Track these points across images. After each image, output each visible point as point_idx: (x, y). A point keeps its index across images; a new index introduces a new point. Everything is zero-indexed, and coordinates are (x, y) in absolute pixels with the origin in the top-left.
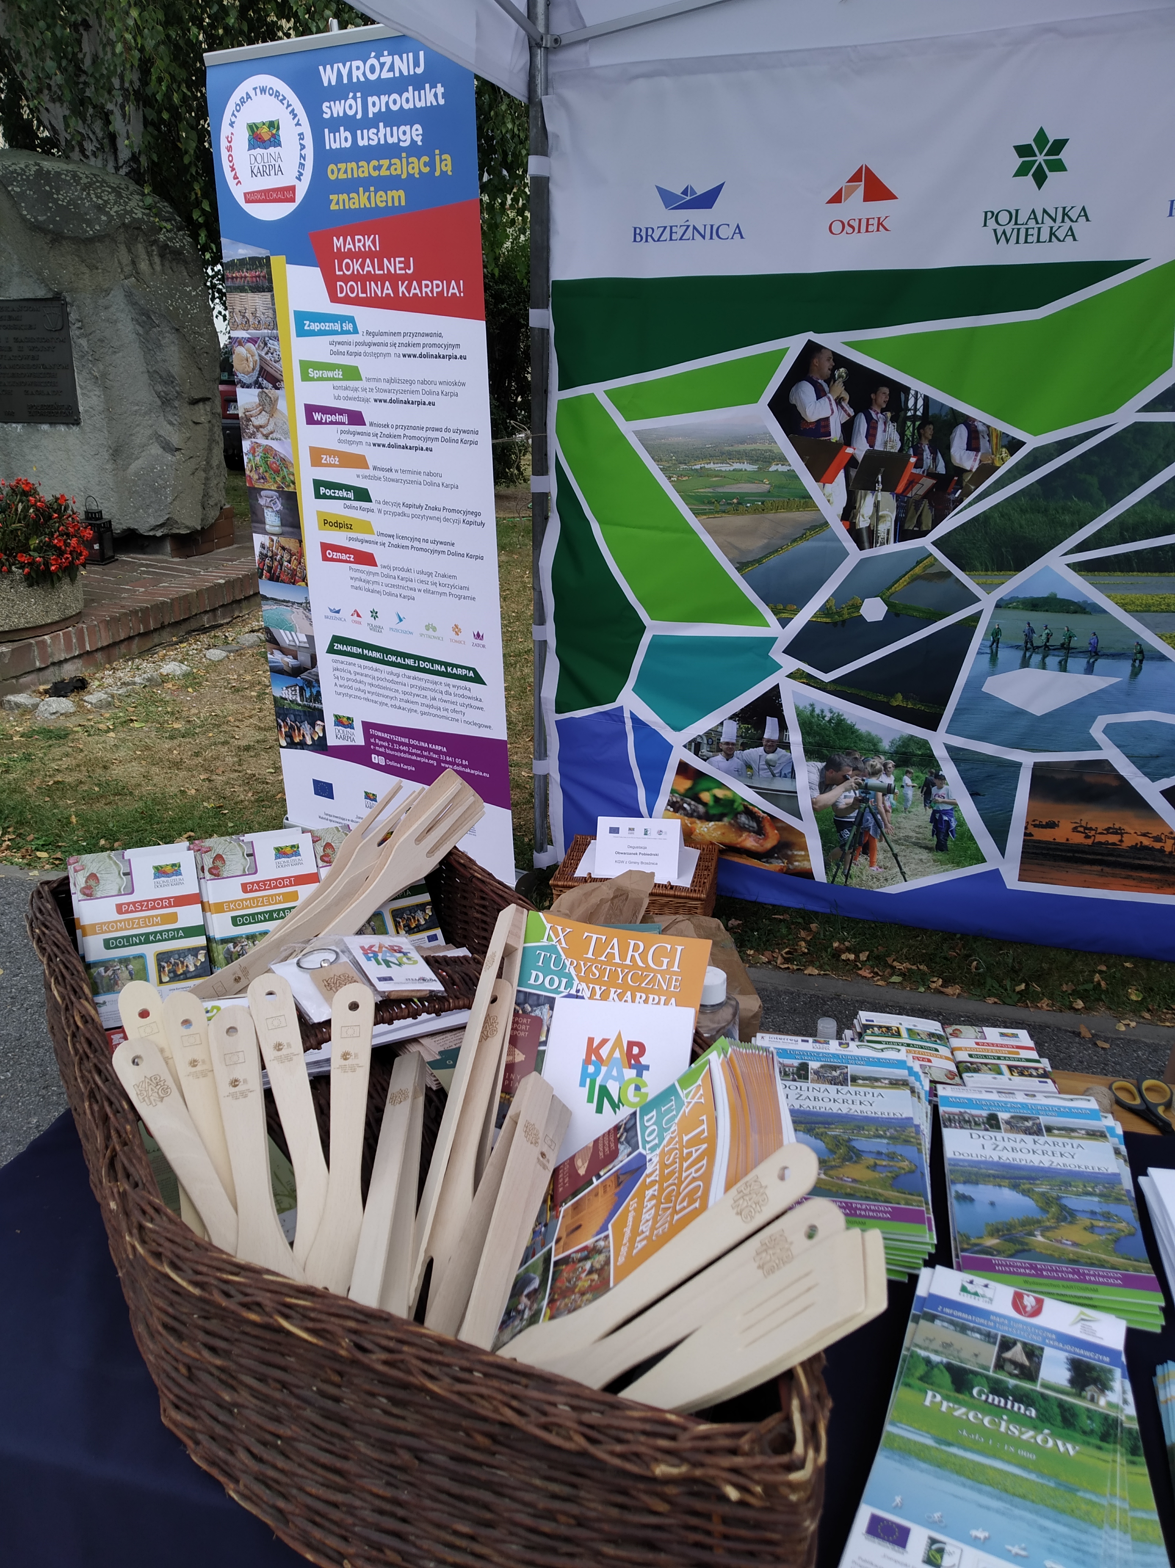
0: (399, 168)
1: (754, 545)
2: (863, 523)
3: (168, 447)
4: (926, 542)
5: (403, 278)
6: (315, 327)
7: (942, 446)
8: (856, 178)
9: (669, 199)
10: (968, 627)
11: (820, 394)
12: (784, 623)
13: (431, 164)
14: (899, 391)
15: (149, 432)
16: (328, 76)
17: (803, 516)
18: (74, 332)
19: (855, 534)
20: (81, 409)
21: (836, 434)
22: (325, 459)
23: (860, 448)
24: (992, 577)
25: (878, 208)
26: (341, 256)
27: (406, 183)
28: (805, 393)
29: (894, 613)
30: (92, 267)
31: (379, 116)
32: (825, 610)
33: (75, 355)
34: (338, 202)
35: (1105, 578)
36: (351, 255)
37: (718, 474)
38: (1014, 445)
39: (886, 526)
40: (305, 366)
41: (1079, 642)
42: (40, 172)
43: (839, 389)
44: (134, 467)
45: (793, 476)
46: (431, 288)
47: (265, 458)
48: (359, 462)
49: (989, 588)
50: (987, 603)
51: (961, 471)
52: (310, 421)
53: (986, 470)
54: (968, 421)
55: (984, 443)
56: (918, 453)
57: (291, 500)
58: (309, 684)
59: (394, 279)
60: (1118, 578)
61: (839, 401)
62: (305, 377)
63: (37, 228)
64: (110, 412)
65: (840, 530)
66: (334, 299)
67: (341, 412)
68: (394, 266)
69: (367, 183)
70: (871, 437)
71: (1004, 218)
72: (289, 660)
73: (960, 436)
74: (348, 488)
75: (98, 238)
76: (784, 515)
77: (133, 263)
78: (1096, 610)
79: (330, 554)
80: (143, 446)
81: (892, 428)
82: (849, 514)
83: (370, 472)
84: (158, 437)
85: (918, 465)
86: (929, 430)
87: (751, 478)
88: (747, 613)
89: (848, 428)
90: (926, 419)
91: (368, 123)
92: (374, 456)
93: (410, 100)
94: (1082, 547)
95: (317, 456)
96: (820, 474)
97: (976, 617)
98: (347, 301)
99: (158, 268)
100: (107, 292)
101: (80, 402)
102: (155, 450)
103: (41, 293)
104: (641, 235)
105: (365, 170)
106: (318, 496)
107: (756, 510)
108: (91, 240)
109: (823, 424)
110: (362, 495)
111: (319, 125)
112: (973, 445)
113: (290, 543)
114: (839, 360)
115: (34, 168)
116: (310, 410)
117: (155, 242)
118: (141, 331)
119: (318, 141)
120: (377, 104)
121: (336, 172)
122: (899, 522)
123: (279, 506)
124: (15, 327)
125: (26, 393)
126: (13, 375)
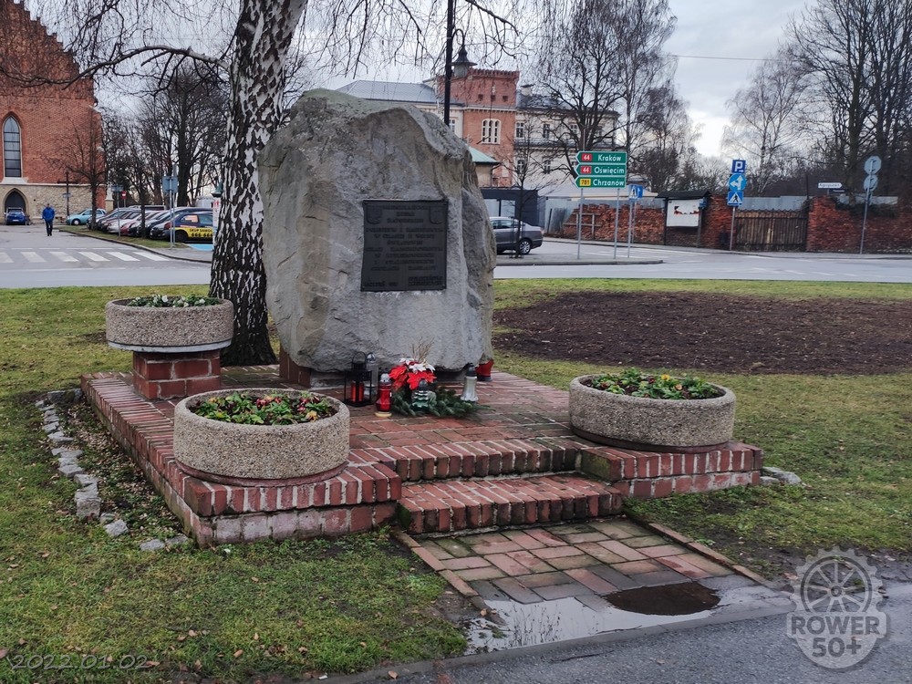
3: (475, 304)
15: (467, 293)
18: (451, 224)
20: (448, 279)
33: (448, 240)
75: (462, 160)
77: (465, 176)
84: (470, 296)
101: (448, 274)
102: (467, 305)
108: (459, 161)
124: (408, 221)
125: (410, 268)
126: (403, 256)
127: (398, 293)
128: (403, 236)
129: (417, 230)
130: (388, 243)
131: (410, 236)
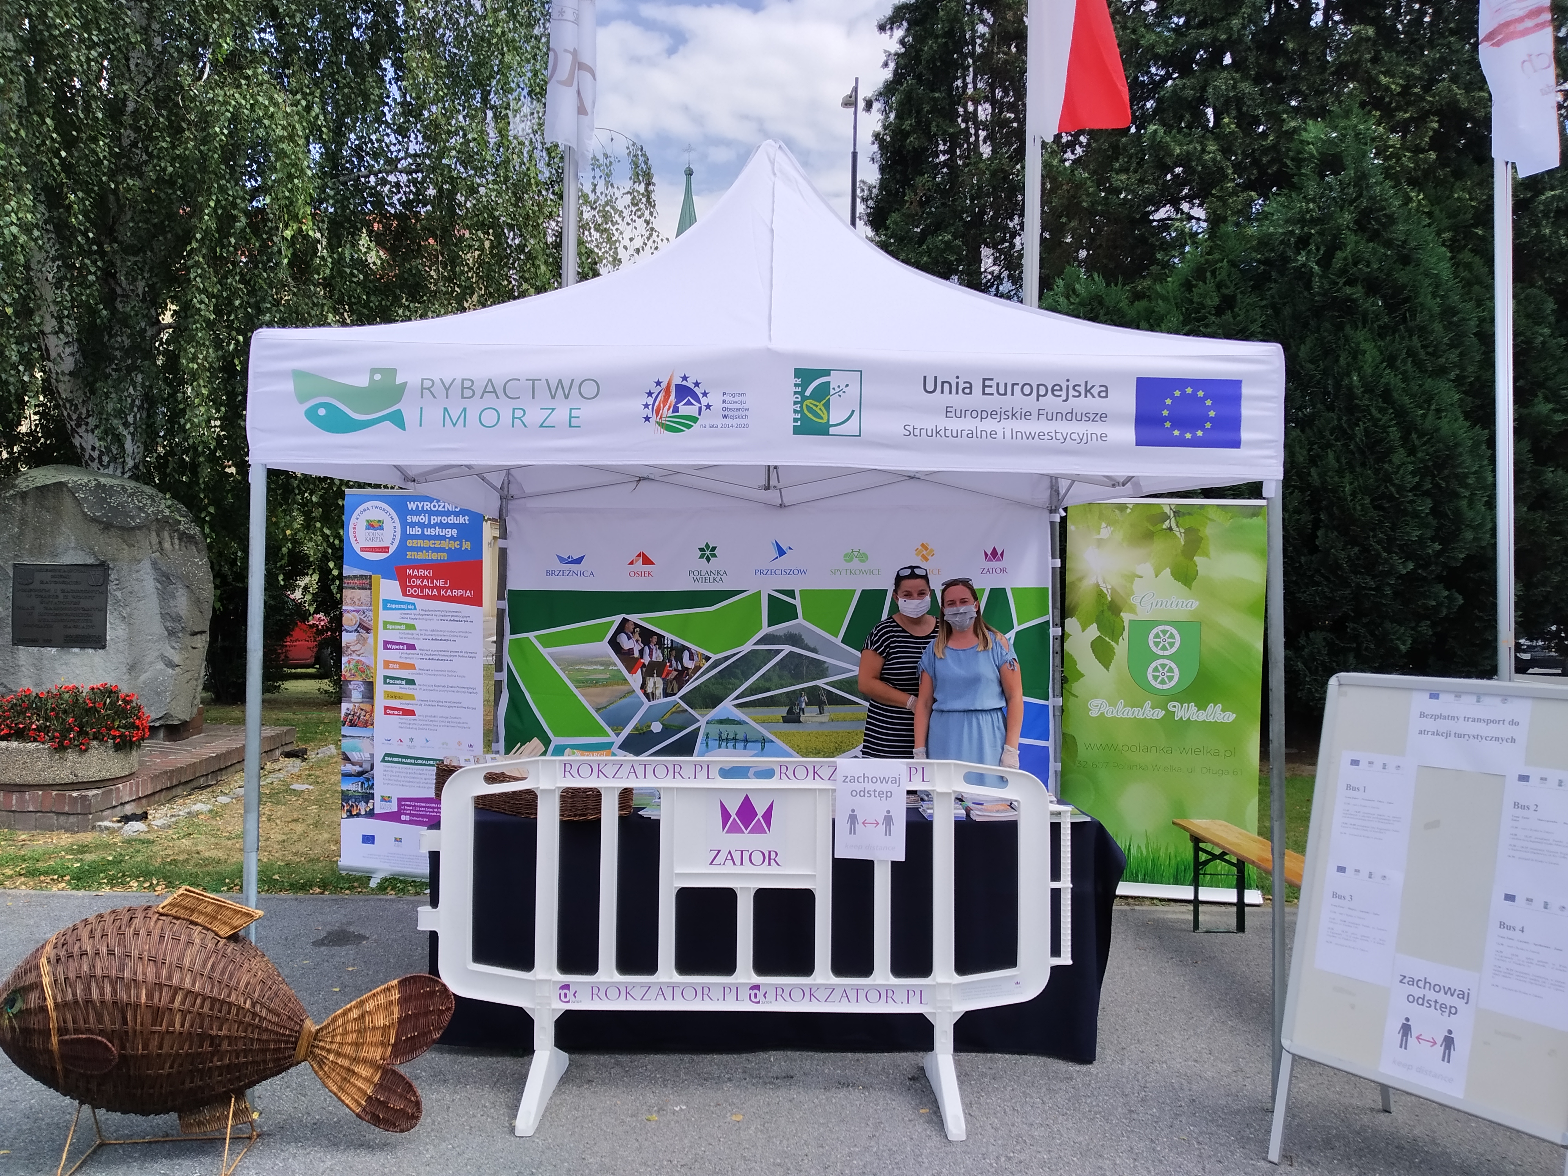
0: (444, 544)
1: (603, 701)
2: (649, 690)
3: (171, 664)
4: (676, 698)
5: (443, 588)
6: (393, 606)
7: (679, 659)
8: (639, 556)
9: (561, 559)
10: (696, 732)
11: (629, 638)
12: (618, 735)
13: (461, 545)
14: (661, 637)
15: (158, 653)
16: (412, 506)
17: (625, 688)
18: (112, 587)
19: (647, 695)
20: (108, 638)
21: (636, 654)
22: (391, 666)
23: (646, 660)
24: (704, 711)
25: (648, 568)
26: (410, 577)
27: (449, 551)
28: (623, 639)
29: (665, 728)
30: (131, 546)
31: (436, 525)
32: (636, 728)
33: (109, 602)
34: (410, 555)
35: (746, 709)
36: (416, 577)
37: (587, 670)
38: (708, 659)
39: (659, 691)
40: (386, 623)
41: (740, 736)
42: (98, 485)
43: (637, 636)
44: (143, 677)
45: (619, 671)
46: (456, 593)
47: (356, 666)
48: (412, 667)
49: (703, 716)
50: (702, 722)
51: (688, 669)
52: (385, 648)
53: (697, 668)
54: (688, 649)
55: (695, 657)
56: (670, 661)
57: (370, 686)
58: (368, 780)
59: (439, 589)
60: (751, 709)
61: (637, 641)
62: (385, 628)
63: (95, 520)
64: (131, 641)
65: (640, 693)
66: (404, 594)
67: (403, 644)
68: (440, 583)
69: (428, 549)
70: (651, 655)
71: (696, 573)
72: (357, 769)
73: (686, 654)
74: (403, 679)
75: (139, 527)
76: (616, 687)
77: (160, 543)
78: (745, 723)
79: (388, 711)
80: (151, 663)
81: (659, 651)
82: (643, 686)
83: (417, 671)
84: (163, 657)
85: (671, 666)
86: (674, 653)
87: (601, 672)
88: (602, 732)
89: (641, 652)
90: (672, 648)
91: (430, 526)
92: (418, 664)
93: (452, 519)
94: (737, 698)
95: (387, 664)
96: (631, 670)
97: (699, 728)
98: (412, 596)
99: (177, 547)
100: (139, 561)
101: (108, 633)
102: (160, 666)
103: (90, 561)
104: (550, 573)
105: (427, 544)
106: (385, 683)
107: (604, 686)
108: (133, 529)
109: (631, 650)
110: (411, 682)
111: (404, 524)
112: (691, 658)
113: (367, 707)
114: (636, 625)
115: (94, 483)
116: (386, 643)
117: (178, 530)
118: (159, 586)
119: (403, 530)
120: (435, 520)
121: (410, 543)
122: (664, 689)
123: (362, 689)
124: (64, 583)
125: (65, 626)
126: (56, 615)
127: (54, 650)
128: (57, 597)
129: (73, 591)
130: (42, 602)
131: (66, 597)
